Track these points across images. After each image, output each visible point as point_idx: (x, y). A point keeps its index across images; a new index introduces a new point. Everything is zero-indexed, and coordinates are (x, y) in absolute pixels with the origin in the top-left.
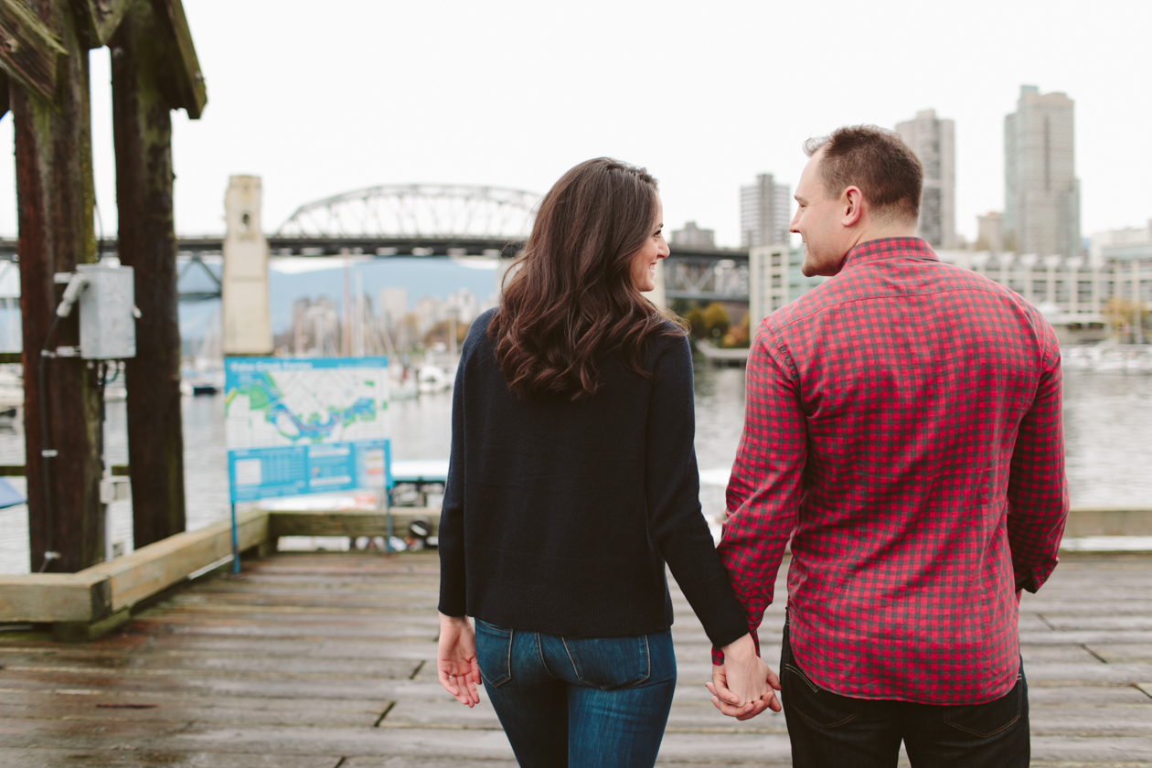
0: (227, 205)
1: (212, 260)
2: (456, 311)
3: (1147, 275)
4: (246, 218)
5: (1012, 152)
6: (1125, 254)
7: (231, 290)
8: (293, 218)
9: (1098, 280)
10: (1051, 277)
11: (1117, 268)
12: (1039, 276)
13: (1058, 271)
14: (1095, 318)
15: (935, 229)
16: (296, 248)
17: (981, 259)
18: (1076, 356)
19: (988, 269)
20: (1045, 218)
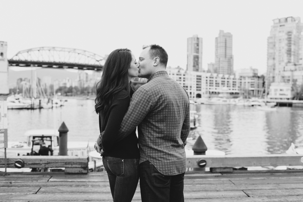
3: (250, 81)
4: (2, 54)
5: (217, 47)
6: (244, 75)
8: (17, 55)
9: (238, 81)
10: (226, 80)
11: (242, 79)
12: (223, 80)
13: (228, 79)
14: (237, 91)
15: (197, 66)
16: (17, 64)
17: (209, 75)
18: (232, 101)
19: (210, 78)
20: (225, 65)
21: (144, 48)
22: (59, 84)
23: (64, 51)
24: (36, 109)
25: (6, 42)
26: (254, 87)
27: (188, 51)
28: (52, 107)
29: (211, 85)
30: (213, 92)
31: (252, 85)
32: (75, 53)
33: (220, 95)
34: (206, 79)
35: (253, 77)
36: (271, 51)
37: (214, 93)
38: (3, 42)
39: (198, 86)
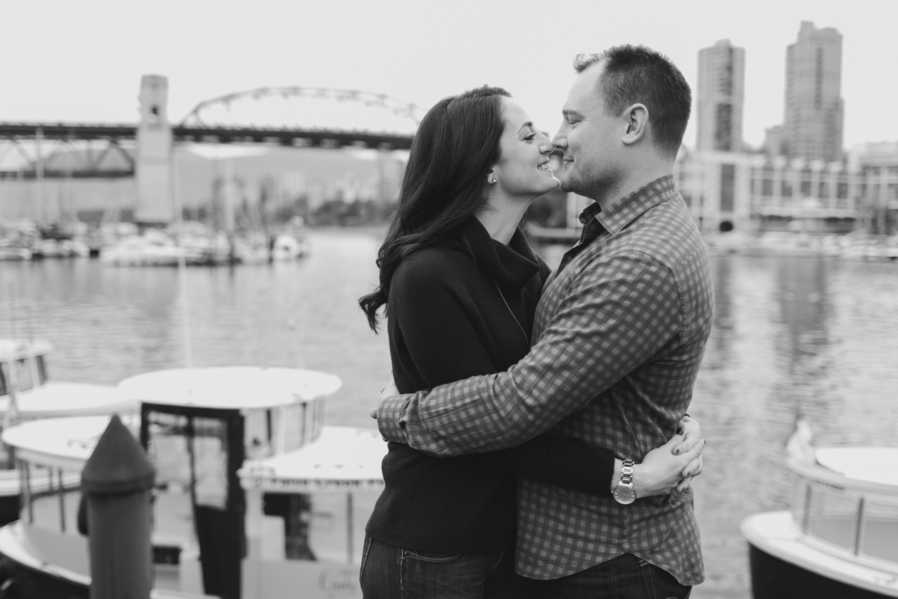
0: (141, 99)
1: (126, 144)
2: (340, 193)
3: (894, 178)
4: (155, 111)
5: (791, 75)
6: (877, 161)
7: (143, 171)
8: (196, 111)
9: (854, 183)
10: (815, 180)
11: (870, 173)
12: (806, 178)
13: (821, 174)
14: (850, 213)
15: (725, 135)
16: (198, 135)
17: (759, 161)
18: (829, 244)
19: (764, 170)
20: (816, 130)
21: (581, 68)
22: (323, 192)
23: (327, 96)
24: (220, 264)
25: (165, 78)
28: (271, 260)
29: (766, 191)
30: (771, 217)
33: (793, 226)
34: (749, 175)
38: (157, 78)
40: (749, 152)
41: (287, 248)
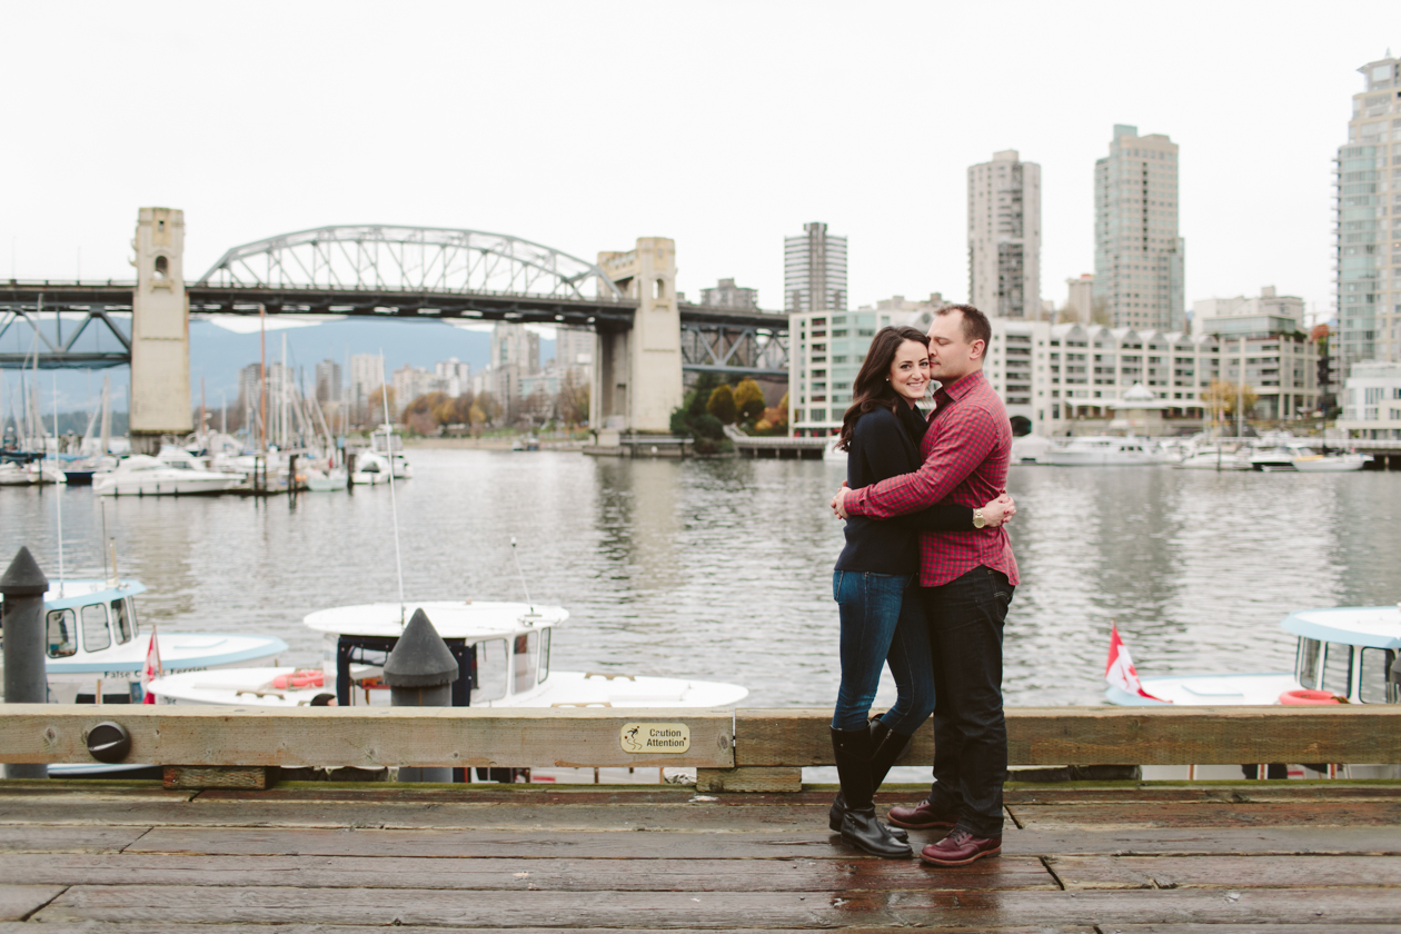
0: (137, 246)
1: (118, 316)
2: (442, 386)
3: (1255, 353)
4: (161, 263)
5: (1104, 205)
6: (1230, 327)
7: (141, 355)
8: (222, 265)
9: (1201, 358)
10: (1145, 354)
11: (1222, 344)
12: (1132, 352)
13: (1153, 347)
14: (1196, 403)
15: (1015, 293)
16: (225, 303)
17: (1062, 331)
18: (1167, 449)
19: (1070, 344)
22: (415, 384)
23: (422, 243)
24: (276, 493)
25: (180, 212)
26: (1277, 383)
27: (972, 227)
28: (351, 484)
29: (1076, 376)
30: (1083, 410)
31: (1265, 372)
32: (468, 247)
33: (1117, 423)
34: (1048, 349)
35: (1273, 335)
36: (1358, 214)
37: (1090, 413)
38: (167, 211)
39: (1013, 382)
40: (1047, 317)
41: (374, 470)
